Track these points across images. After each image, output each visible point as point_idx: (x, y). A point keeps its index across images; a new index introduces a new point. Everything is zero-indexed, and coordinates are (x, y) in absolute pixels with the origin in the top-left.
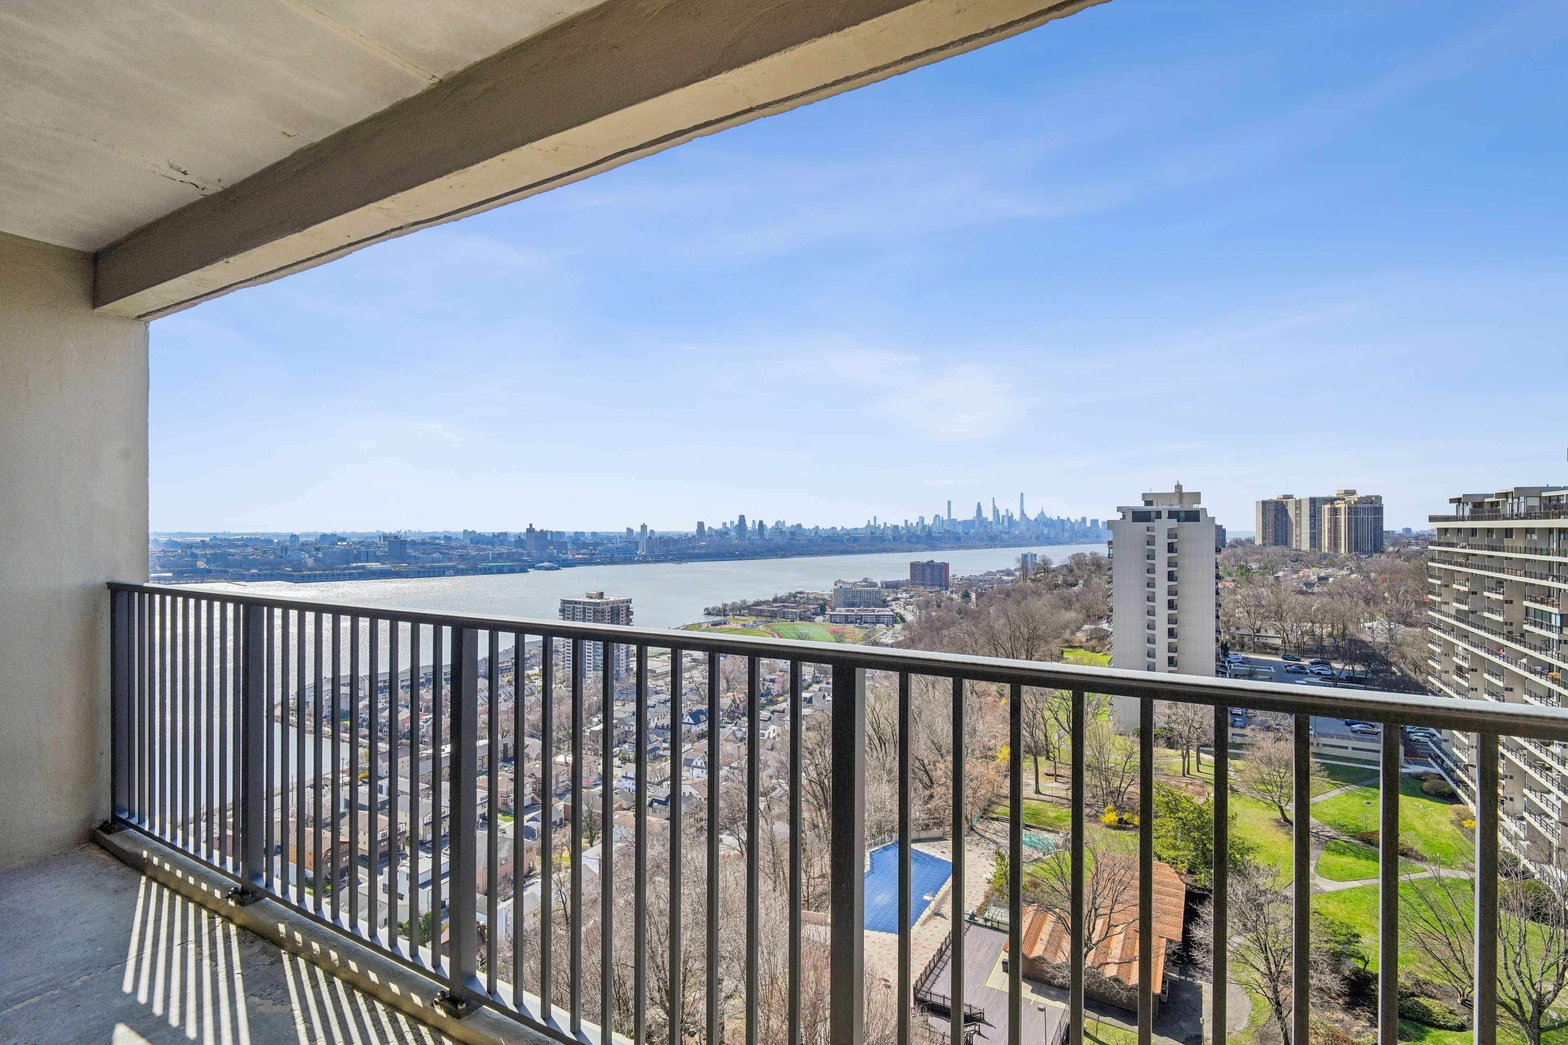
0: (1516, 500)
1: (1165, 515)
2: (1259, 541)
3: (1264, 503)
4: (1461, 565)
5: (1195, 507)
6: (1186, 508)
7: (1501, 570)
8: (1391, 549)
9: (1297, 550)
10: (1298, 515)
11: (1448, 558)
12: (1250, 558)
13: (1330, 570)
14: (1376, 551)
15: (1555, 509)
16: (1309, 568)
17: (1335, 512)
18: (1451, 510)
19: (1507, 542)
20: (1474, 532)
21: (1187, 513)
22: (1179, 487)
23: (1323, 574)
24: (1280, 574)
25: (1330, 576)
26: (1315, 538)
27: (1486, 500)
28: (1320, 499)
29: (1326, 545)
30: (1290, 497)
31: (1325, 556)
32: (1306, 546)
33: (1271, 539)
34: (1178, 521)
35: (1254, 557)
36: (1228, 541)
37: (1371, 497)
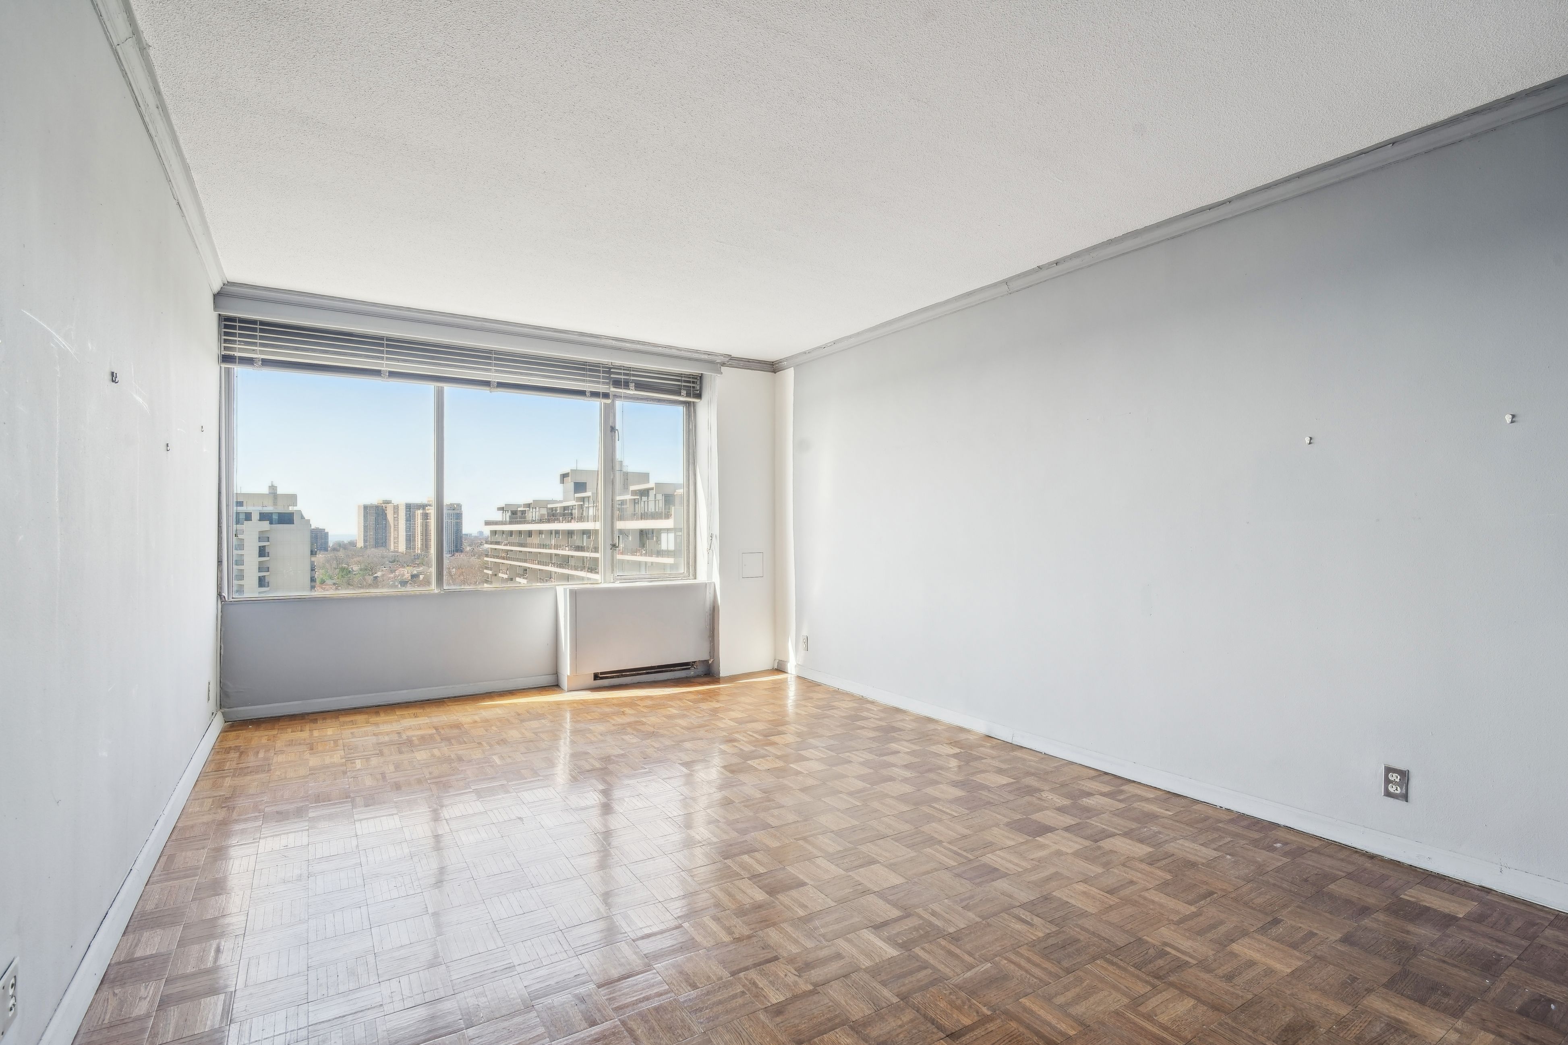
0: (534, 510)
1: (255, 517)
2: (360, 544)
3: (366, 508)
4: (503, 559)
5: (291, 509)
6: (281, 509)
7: (525, 561)
8: (468, 548)
9: (395, 552)
10: (396, 519)
11: (496, 554)
12: (352, 560)
13: (421, 568)
14: (457, 551)
15: (553, 516)
16: (404, 567)
17: (426, 516)
18: (498, 516)
19: (529, 540)
20: (511, 533)
21: (281, 515)
22: (273, 488)
23: (415, 572)
24: (379, 574)
25: (421, 573)
26: (410, 539)
27: (519, 509)
28: (414, 504)
29: (419, 546)
30: (388, 502)
31: (418, 557)
32: (402, 548)
33: (372, 542)
34: (271, 523)
35: (355, 559)
36: (331, 544)
37: (454, 504)
